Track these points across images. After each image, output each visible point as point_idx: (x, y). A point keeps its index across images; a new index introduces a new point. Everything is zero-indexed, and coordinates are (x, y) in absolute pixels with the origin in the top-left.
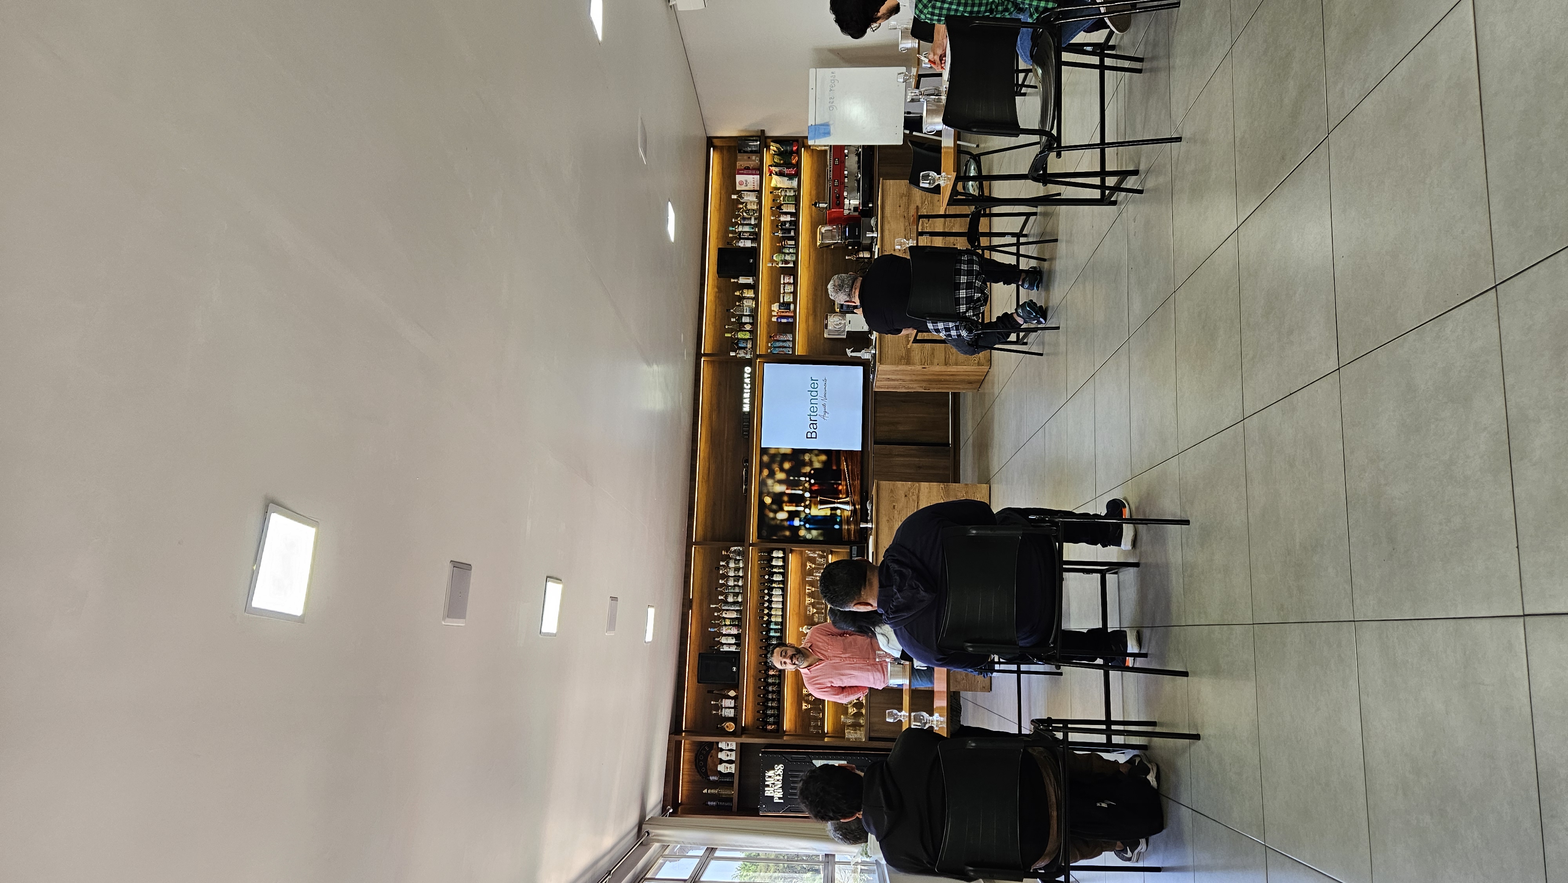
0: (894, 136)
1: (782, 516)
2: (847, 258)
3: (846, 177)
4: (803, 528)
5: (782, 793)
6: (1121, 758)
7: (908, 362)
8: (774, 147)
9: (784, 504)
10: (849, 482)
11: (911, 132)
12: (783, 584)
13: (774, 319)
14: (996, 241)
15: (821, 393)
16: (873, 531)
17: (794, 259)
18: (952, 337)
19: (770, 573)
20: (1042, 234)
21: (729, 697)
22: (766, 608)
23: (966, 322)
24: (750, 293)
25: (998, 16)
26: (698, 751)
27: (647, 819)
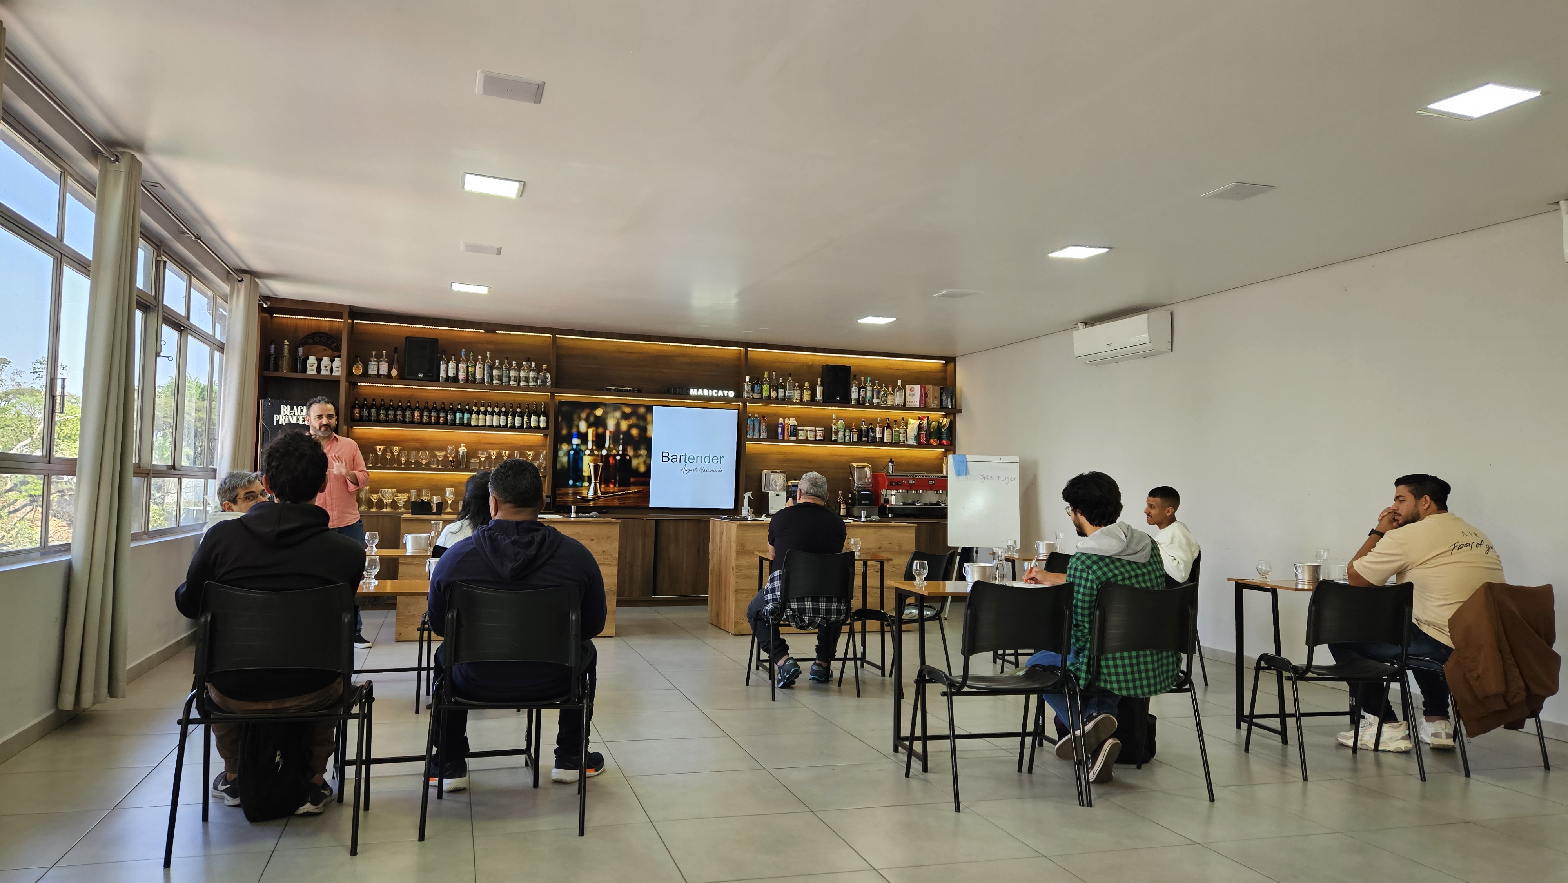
0: (956, 537)
1: (583, 426)
2: (840, 492)
3: (917, 491)
4: (570, 448)
5: (284, 424)
6: (329, 775)
7: (738, 553)
8: (945, 422)
9: (594, 429)
10: (617, 495)
11: (959, 554)
12: (511, 427)
13: (781, 420)
14: (858, 638)
15: (707, 467)
16: (566, 519)
17: (840, 441)
18: (766, 594)
19: (523, 414)
20: (864, 682)
21: (390, 370)
22: (486, 408)
23: (781, 608)
24: (806, 396)
25: (1072, 633)
26: (331, 336)
27: (257, 280)
